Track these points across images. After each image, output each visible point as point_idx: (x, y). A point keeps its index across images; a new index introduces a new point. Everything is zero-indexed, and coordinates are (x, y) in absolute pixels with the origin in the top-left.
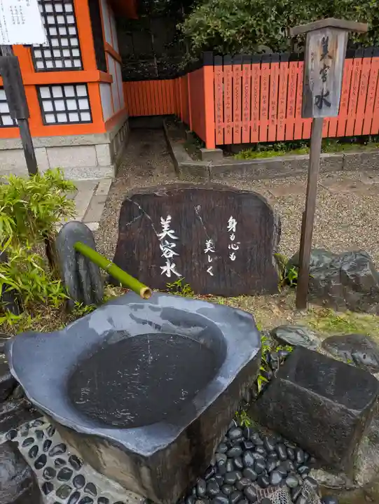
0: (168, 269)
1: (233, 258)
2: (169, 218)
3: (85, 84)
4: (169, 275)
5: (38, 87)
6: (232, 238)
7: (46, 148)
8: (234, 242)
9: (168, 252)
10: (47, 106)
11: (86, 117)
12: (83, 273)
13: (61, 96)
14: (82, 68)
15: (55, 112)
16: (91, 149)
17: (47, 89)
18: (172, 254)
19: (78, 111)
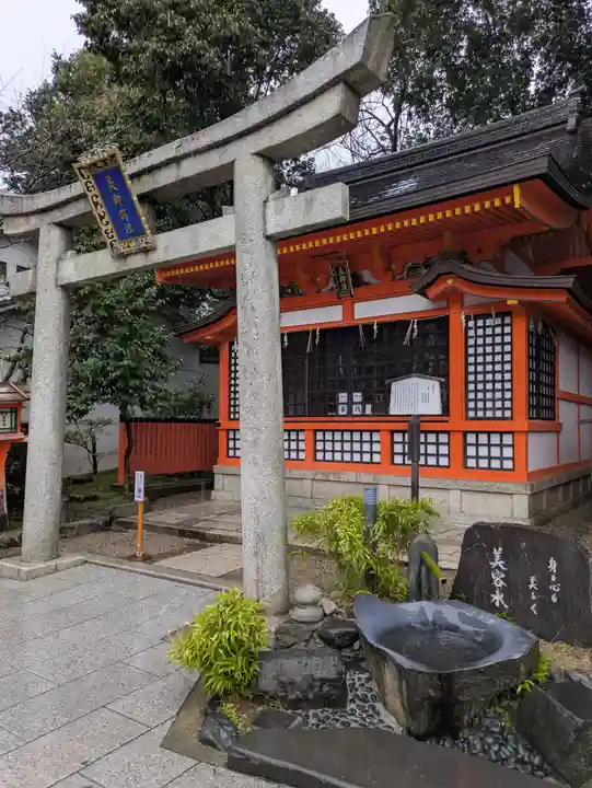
0: (498, 598)
1: (554, 599)
2: (500, 549)
3: (512, 433)
4: (497, 604)
5: (465, 433)
6: (553, 578)
7: (461, 490)
8: (555, 583)
9: (498, 581)
10: (471, 451)
11: (508, 464)
12: (424, 580)
13: (486, 442)
14: (512, 418)
15: (477, 457)
16: (508, 497)
17: (474, 436)
18: (502, 583)
19: (501, 458)
